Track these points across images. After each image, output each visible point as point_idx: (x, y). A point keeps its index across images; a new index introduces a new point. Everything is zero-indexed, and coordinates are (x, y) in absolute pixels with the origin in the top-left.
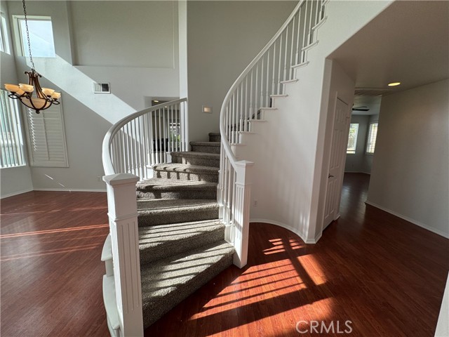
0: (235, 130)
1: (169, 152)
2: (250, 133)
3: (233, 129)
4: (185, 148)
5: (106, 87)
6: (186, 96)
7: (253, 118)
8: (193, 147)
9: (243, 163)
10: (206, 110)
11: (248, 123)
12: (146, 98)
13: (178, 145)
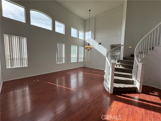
0: (141, 54)
1: (117, 60)
2: (148, 55)
3: (140, 53)
4: (122, 58)
5: (100, 44)
6: (123, 44)
7: (150, 49)
8: (124, 58)
9: (141, 63)
10: (130, 47)
11: (147, 51)
12: (110, 45)
13: (120, 58)
